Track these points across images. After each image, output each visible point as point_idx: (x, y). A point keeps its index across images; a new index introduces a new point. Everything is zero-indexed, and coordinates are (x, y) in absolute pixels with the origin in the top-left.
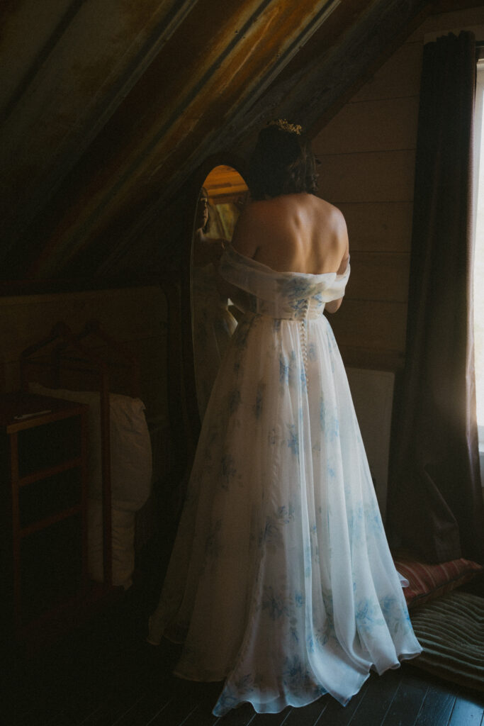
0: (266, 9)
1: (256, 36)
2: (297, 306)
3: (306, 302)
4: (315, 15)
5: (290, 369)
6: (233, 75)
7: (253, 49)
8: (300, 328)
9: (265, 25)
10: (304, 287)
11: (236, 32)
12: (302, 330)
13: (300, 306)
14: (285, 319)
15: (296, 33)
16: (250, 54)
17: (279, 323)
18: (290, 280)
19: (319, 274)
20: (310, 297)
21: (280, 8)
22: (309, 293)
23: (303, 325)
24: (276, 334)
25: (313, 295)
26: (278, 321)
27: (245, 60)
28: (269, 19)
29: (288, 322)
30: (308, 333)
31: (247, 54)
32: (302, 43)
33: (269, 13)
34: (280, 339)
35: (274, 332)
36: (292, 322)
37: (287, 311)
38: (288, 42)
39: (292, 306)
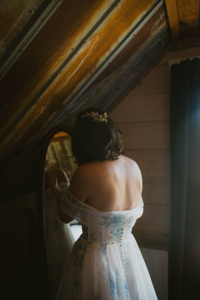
0: (92, 36)
1: (84, 54)
2: (117, 234)
3: (122, 229)
4: (119, 43)
5: (117, 283)
6: (69, 79)
7: (82, 62)
8: (119, 248)
9: (90, 47)
10: (121, 220)
11: (72, 49)
12: (121, 249)
13: (119, 233)
14: (109, 244)
15: (107, 54)
16: (80, 65)
17: (106, 248)
18: (112, 217)
19: (130, 209)
20: (125, 226)
21: (100, 36)
22: (124, 223)
23: (121, 246)
24: (104, 257)
25: (126, 224)
26: (104, 247)
27: (77, 69)
28: (93, 43)
29: (111, 245)
30: (124, 250)
31: (78, 65)
32: (110, 60)
33: (93, 39)
34: (108, 261)
35: (103, 256)
36: (113, 245)
37: (110, 238)
38: (102, 59)
39: (114, 234)
